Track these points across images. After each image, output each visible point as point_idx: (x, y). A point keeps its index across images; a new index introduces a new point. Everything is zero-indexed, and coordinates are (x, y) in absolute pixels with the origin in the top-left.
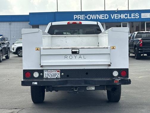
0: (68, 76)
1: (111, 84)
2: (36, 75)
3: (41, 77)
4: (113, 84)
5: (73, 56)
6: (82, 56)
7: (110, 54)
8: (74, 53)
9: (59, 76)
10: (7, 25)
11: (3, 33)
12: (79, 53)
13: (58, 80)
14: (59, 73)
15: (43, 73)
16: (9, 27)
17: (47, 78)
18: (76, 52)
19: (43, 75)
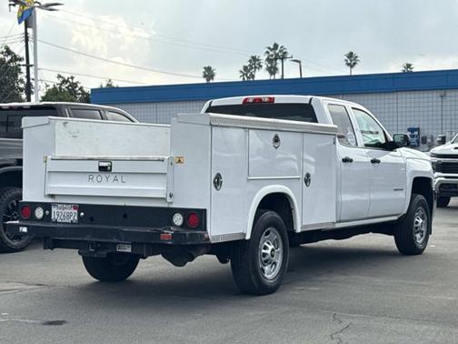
0: (92, 219)
1: (153, 242)
2: (39, 213)
3: (47, 218)
4: (158, 242)
5: (104, 175)
6: (119, 177)
7: (165, 174)
8: (103, 169)
9: (76, 218)
10: (435, 99)
11: (421, 123)
12: (111, 170)
13: (73, 226)
14: (76, 211)
15: (50, 211)
16: (440, 104)
17: (56, 222)
18: (107, 167)
19: (50, 214)
